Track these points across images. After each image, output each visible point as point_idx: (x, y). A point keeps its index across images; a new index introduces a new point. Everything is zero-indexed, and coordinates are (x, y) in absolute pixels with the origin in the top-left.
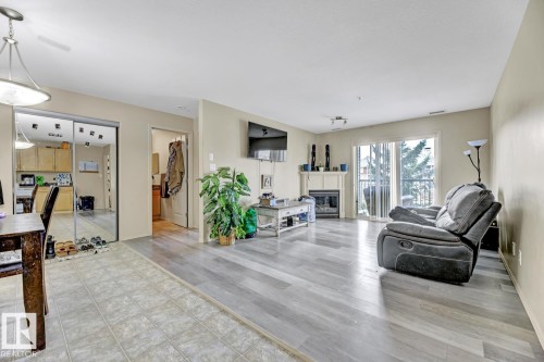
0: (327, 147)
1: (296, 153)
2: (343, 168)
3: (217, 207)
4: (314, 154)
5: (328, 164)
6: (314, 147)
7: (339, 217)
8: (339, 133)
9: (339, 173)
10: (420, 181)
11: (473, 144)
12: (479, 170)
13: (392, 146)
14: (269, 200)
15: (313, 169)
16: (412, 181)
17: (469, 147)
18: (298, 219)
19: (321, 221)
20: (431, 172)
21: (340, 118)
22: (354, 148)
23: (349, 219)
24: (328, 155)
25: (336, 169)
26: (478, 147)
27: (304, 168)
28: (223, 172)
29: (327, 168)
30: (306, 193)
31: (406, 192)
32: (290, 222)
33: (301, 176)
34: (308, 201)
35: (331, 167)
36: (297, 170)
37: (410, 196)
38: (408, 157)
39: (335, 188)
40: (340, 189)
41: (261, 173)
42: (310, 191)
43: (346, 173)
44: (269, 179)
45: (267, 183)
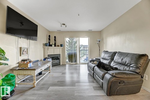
0: (55, 37)
2: (61, 45)
4: (49, 39)
5: (55, 44)
6: (49, 36)
7: (60, 65)
9: (60, 47)
14: (27, 64)
15: (49, 46)
17: (98, 41)
21: (64, 25)
23: (64, 65)
24: (55, 40)
25: (58, 46)
27: (46, 45)
29: (55, 46)
30: (47, 56)
33: (44, 48)
36: (42, 46)
39: (59, 54)
40: (60, 53)
41: (19, 46)
42: (48, 55)
43: (62, 47)
44: (26, 50)
45: (24, 53)
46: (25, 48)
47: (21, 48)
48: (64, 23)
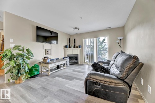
0: (74, 39)
1: (62, 41)
2: (79, 47)
3: (10, 66)
5: (74, 45)
6: (70, 39)
7: (78, 64)
8: (78, 34)
9: (78, 48)
10: (104, 51)
11: (119, 38)
12: (121, 47)
13: (95, 39)
14: (46, 60)
15: (69, 47)
16: (101, 51)
17: (118, 39)
18: (62, 66)
19: (72, 66)
20: (106, 48)
21: (77, 28)
22: (83, 40)
23: (82, 65)
24: (74, 42)
25: (77, 47)
26: (121, 40)
27: (66, 47)
28: (16, 47)
29: (74, 47)
30: (66, 56)
31: (99, 54)
32: (58, 67)
33: (65, 50)
34: (66, 59)
35: (76, 46)
36: (63, 47)
37: (101, 56)
38: (100, 44)
39: (77, 54)
40: (79, 54)
41: (45, 49)
42: (68, 55)
43: (80, 48)
44: (49, 51)
45: (48, 53)
46: (49, 50)
47: (46, 50)
48: (76, 27)
